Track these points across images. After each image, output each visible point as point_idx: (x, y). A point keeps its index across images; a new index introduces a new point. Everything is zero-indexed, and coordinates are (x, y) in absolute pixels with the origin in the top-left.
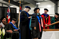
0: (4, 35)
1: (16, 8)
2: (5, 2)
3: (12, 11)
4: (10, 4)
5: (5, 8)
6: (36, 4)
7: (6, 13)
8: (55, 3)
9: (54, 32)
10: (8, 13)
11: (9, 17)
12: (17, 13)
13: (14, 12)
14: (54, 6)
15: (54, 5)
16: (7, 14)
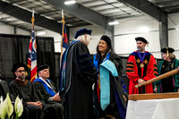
0: (19, 115)
1: (52, 39)
2: (21, 22)
3: (42, 46)
4: (36, 27)
5: (23, 39)
6: (106, 23)
7: (24, 52)
8: (160, 21)
9: (161, 102)
10: (30, 51)
11: (34, 65)
12: (56, 51)
13: (47, 50)
14: (158, 29)
15: (157, 25)
16: (28, 55)
